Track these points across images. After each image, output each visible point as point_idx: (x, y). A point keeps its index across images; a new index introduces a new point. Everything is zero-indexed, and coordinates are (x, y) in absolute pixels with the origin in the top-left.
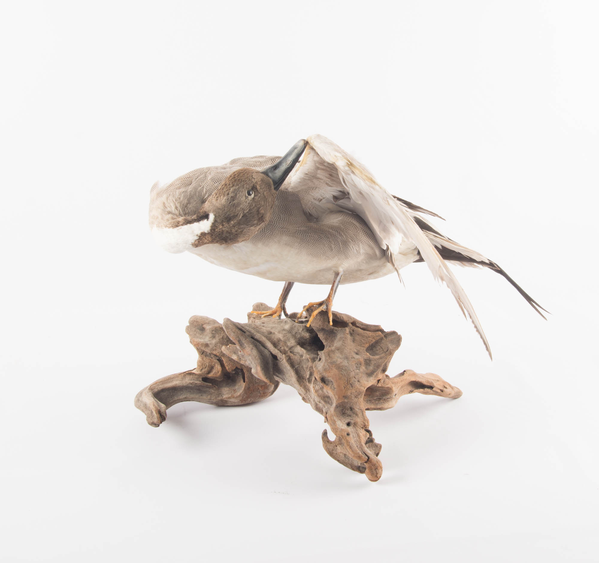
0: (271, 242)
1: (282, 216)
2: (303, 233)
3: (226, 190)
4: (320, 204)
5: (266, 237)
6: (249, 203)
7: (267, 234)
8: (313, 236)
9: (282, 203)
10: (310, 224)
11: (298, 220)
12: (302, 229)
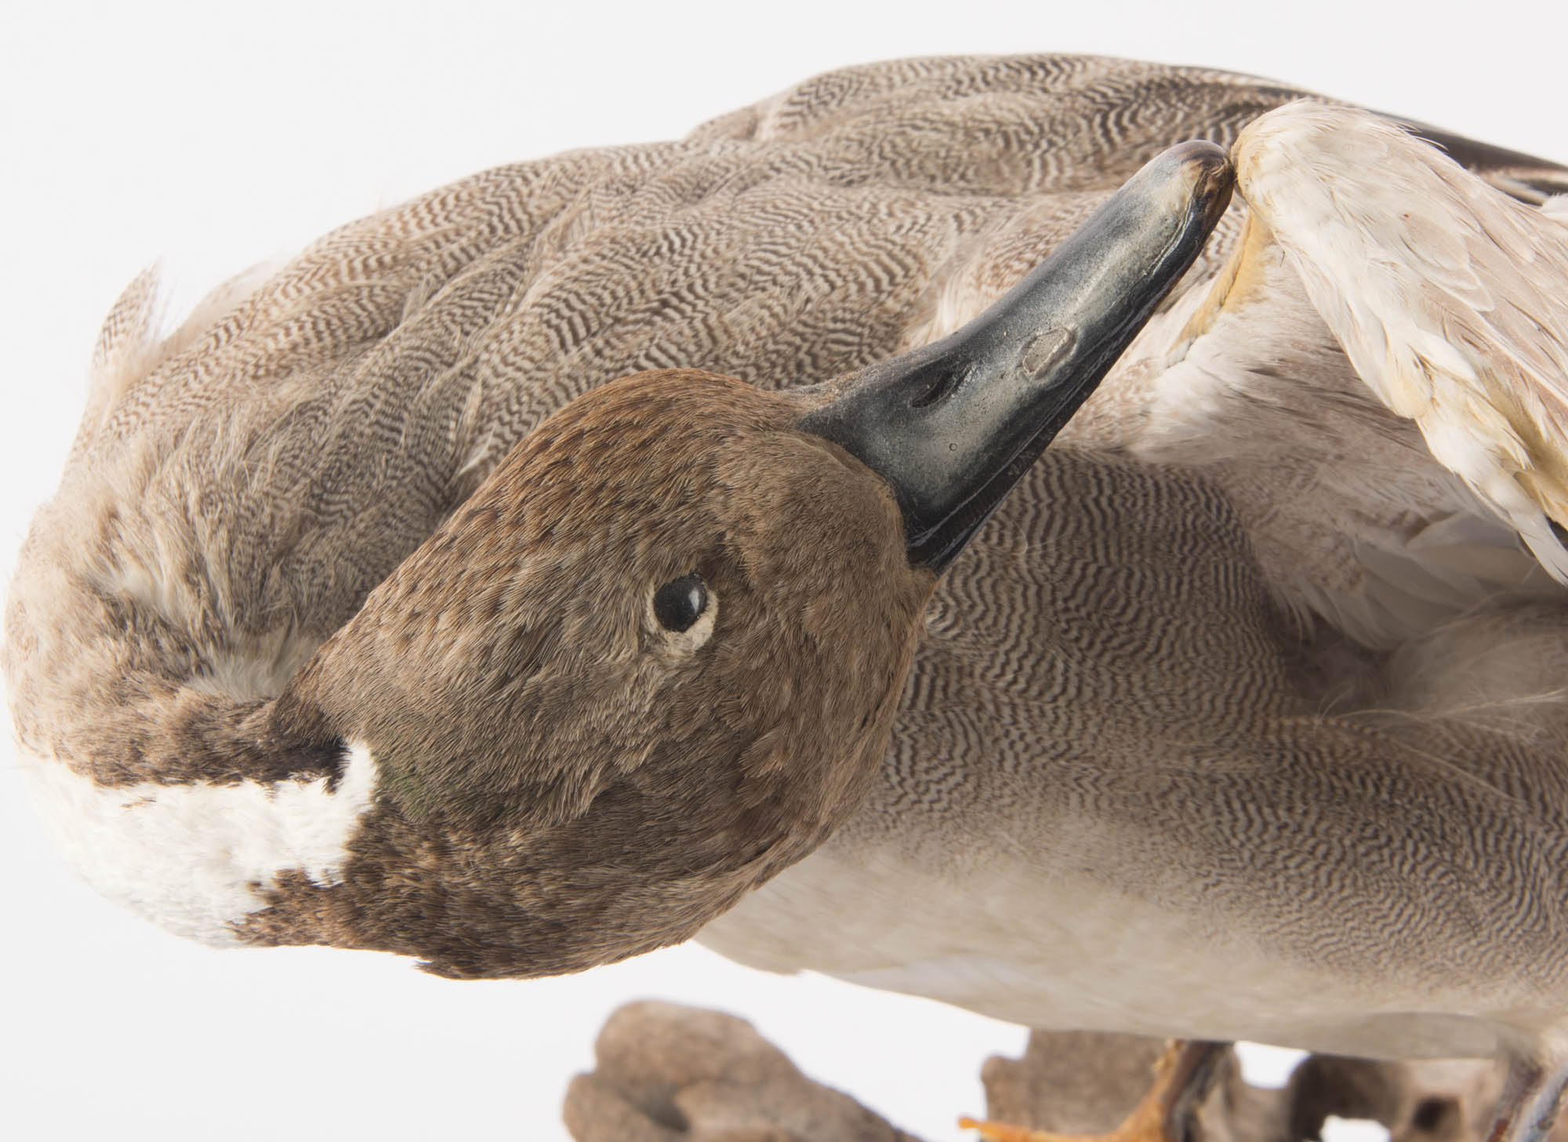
0: (972, 849)
1: (1060, 665)
2: (1228, 803)
3: (482, 567)
4: (1413, 550)
5: (931, 810)
6: (660, 695)
7: (933, 787)
8: (1313, 833)
9: (1073, 561)
10: (1295, 728)
11: (1193, 695)
12: (1224, 766)
